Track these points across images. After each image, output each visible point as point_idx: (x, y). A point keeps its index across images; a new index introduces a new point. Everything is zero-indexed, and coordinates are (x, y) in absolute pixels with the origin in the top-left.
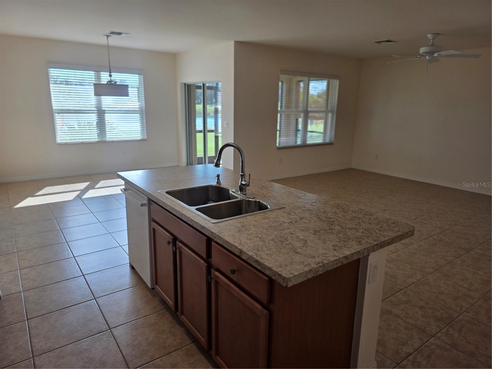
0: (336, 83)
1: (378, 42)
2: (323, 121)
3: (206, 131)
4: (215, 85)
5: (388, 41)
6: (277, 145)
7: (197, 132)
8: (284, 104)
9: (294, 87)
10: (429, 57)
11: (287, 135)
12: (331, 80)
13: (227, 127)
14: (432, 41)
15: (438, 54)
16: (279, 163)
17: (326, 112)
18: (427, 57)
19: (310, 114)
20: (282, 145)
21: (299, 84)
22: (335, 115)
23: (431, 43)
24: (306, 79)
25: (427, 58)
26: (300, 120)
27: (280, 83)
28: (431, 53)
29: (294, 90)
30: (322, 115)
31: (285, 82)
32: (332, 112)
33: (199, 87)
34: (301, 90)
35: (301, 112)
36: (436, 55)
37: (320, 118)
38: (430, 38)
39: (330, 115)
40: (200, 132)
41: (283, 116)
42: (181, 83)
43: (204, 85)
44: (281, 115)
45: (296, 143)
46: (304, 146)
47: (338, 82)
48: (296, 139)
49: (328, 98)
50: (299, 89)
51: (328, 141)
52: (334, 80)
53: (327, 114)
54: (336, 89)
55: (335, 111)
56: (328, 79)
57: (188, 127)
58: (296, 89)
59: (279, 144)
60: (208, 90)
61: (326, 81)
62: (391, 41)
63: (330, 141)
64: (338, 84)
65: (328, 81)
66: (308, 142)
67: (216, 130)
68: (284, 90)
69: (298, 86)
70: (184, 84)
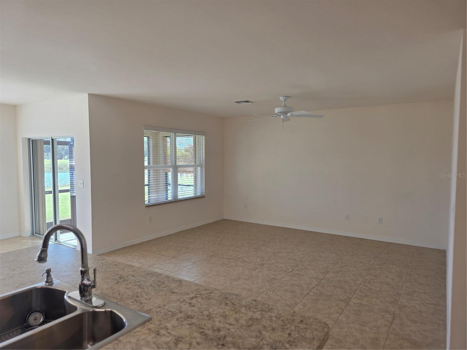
0: (202, 139)
1: (238, 102)
2: (193, 174)
3: (57, 192)
4: (69, 140)
5: (247, 102)
6: (147, 202)
8: (151, 160)
9: (161, 142)
10: (283, 116)
11: (157, 192)
12: (197, 136)
13: (82, 187)
14: (284, 103)
15: (291, 114)
16: (149, 222)
17: (195, 166)
18: (282, 116)
19: (179, 169)
20: (153, 202)
21: (166, 140)
22: (204, 168)
23: (283, 105)
24: (172, 134)
25: (282, 118)
26: (170, 175)
27: (146, 139)
28: (285, 113)
29: (161, 145)
30: (191, 169)
31: (151, 137)
32: (201, 166)
33: (47, 143)
34: (169, 144)
35: (169, 167)
36: (289, 114)
37: (190, 172)
38: (282, 100)
39: (199, 168)
40: (50, 192)
41: (151, 172)
42: (23, 138)
43: (53, 140)
44: (149, 171)
45: (167, 199)
46: (176, 201)
47: (204, 137)
48: (167, 195)
49: (196, 153)
50: (166, 144)
51: (199, 194)
52: (200, 136)
53: (196, 169)
54: (202, 144)
55: (204, 165)
56: (194, 135)
57: (33, 189)
58: (163, 144)
59: (149, 202)
60: (59, 146)
61: (193, 137)
62: (249, 102)
63: (202, 194)
64: (204, 140)
65: (194, 137)
66: (179, 197)
67: (72, 189)
68: (151, 145)
69: (165, 142)
70: (27, 140)
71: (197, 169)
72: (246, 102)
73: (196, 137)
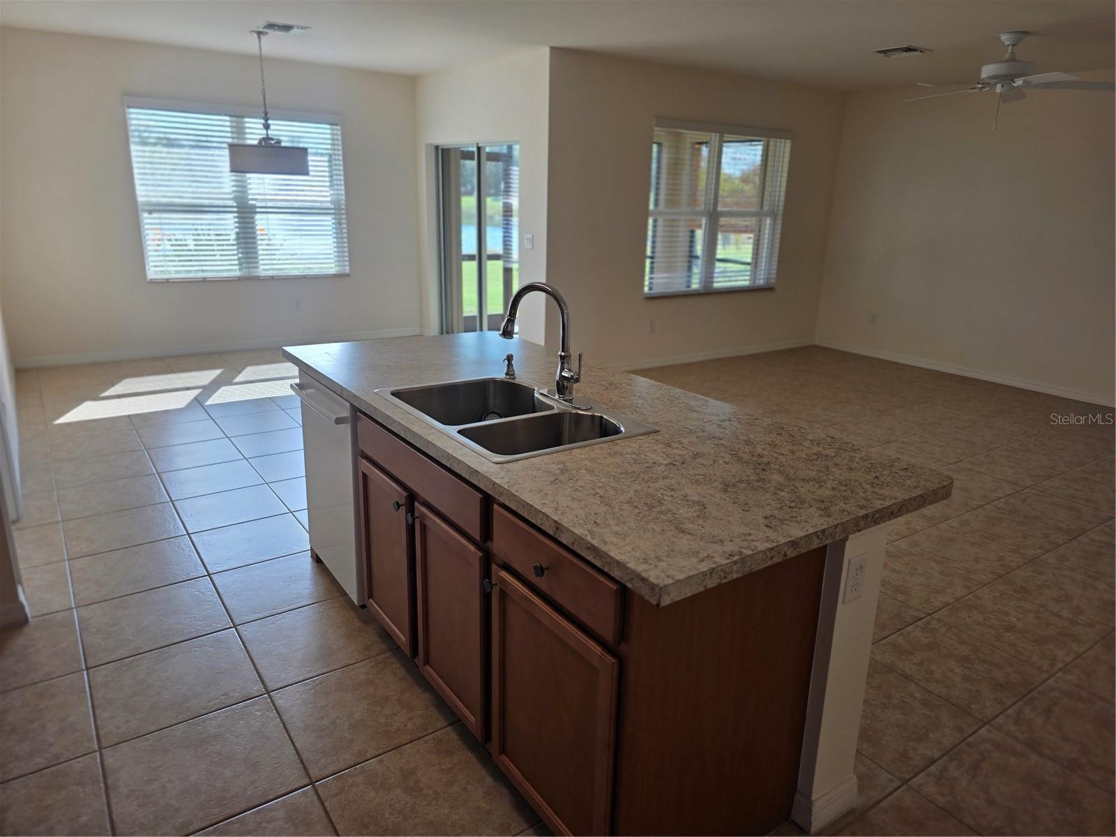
0: (784, 148)
1: (885, 52)
2: (752, 235)
3: (484, 257)
4: (504, 150)
5: (909, 50)
6: (646, 289)
7: (464, 260)
8: (662, 196)
9: (687, 156)
10: (1002, 86)
11: (669, 268)
12: (772, 140)
13: (531, 247)
14: (1010, 51)
15: (1024, 81)
16: (650, 332)
17: (760, 215)
18: (999, 88)
19: (723, 221)
20: (657, 290)
21: (699, 150)
22: (779, 222)
23: (1007, 55)
24: (715, 137)
25: (998, 91)
26: (700, 234)
27: (655, 148)
28: (1008, 78)
29: (687, 163)
30: (751, 222)
31: (666, 144)
32: (773, 215)
33: (468, 156)
34: (704, 164)
35: (701, 214)
36: (1019, 82)
37: (746, 230)
38: (1007, 43)
39: (768, 221)
40: (471, 258)
41: (660, 223)
42: (427, 145)
43: (479, 149)
44: (655, 221)
45: (689, 286)
46: (708, 293)
47: (788, 144)
48: (689, 277)
49: (764, 183)
50: (698, 162)
51: (761, 282)
52: (779, 140)
53: (760, 221)
54: (783, 162)
55: (781, 212)
56: (766, 139)
57: (442, 247)
58: (692, 160)
59: (651, 289)
60: (489, 163)
61: (762, 143)
62: (915, 50)
63: (767, 283)
64: (788, 150)
65: (766, 143)
66: (716, 285)
67: (506, 255)
68: (664, 162)
69: (696, 153)
70: (433, 148)
71: (763, 222)
72: (906, 51)
73: (771, 143)
